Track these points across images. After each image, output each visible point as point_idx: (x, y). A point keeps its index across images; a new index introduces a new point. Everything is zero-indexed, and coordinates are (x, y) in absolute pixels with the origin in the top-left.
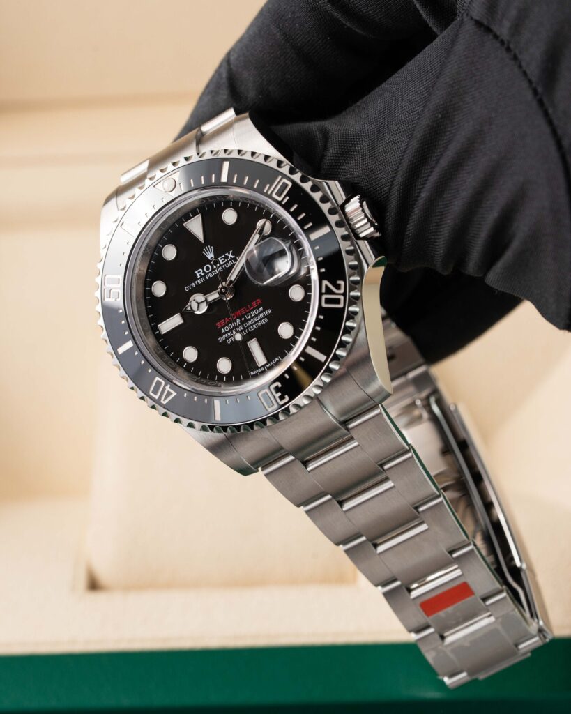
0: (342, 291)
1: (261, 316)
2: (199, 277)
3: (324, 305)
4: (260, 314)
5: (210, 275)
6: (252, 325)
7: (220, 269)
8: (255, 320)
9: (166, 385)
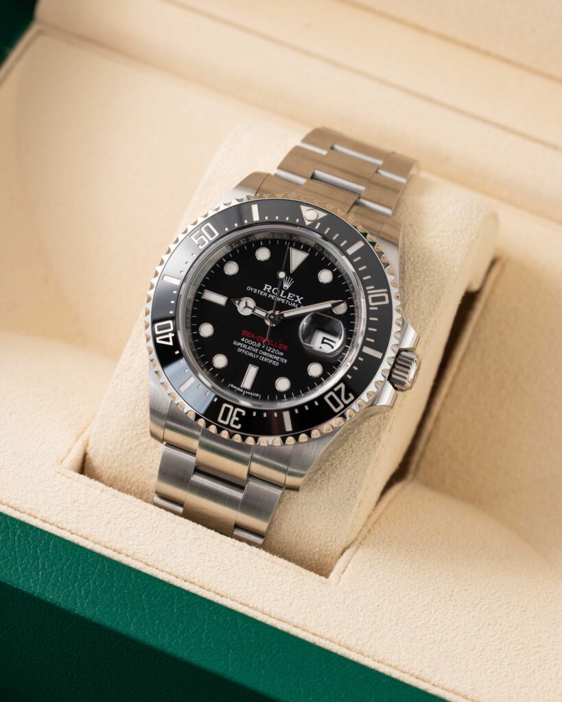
0: (347, 402)
1: (277, 358)
2: (265, 290)
3: (326, 398)
4: (277, 355)
5: (273, 297)
6: (265, 357)
7: (283, 300)
8: (271, 356)
9: (172, 332)
